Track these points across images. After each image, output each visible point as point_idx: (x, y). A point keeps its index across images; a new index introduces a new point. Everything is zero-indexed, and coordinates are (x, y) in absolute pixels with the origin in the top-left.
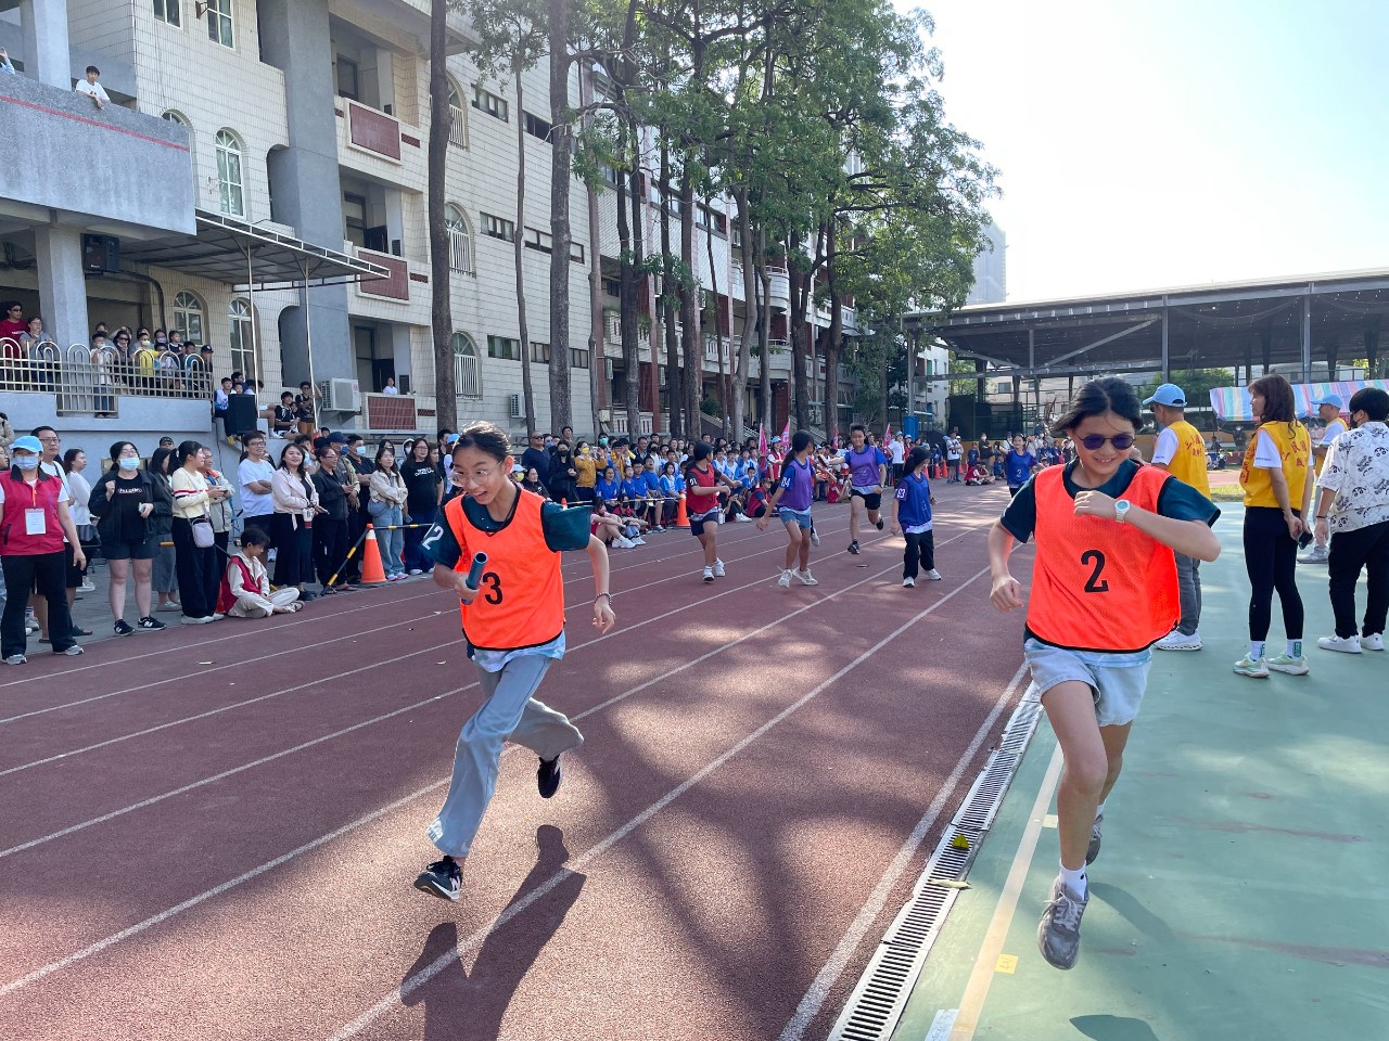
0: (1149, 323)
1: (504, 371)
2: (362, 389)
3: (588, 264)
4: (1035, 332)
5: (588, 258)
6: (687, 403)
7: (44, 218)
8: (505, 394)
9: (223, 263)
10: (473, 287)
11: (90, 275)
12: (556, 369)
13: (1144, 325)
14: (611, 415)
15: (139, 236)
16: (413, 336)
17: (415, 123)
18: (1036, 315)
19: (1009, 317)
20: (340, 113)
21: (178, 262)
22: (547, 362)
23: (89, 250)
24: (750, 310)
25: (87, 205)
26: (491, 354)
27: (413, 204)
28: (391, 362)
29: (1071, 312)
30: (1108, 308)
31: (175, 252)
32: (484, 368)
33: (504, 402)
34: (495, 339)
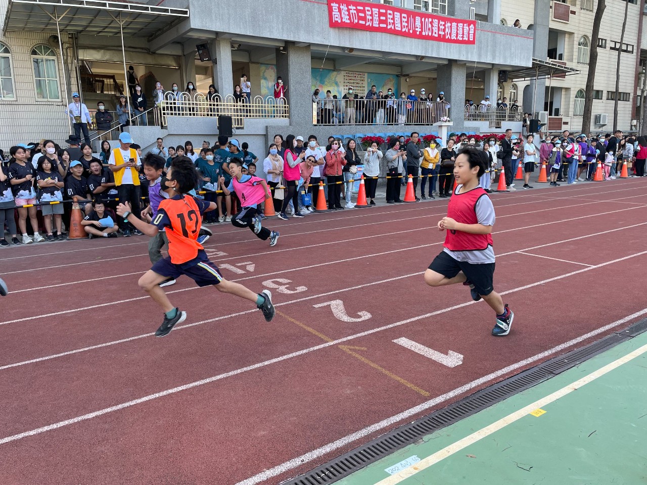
2: (548, 115)
3: (635, 54)
5: (635, 51)
8: (594, 114)
14: (637, 122)
16: (563, 92)
17: (575, 5)
20: (551, 7)
23: (501, 75)
27: (569, 38)
33: (594, 117)
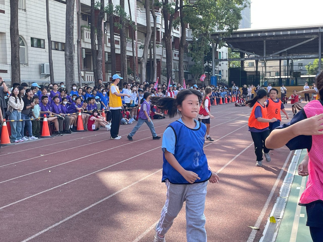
0: (313, 39)
1: (38, 53)
4: (266, 41)
6: (122, 69)
8: (38, 63)
10: (25, 16)
12: (68, 54)
13: (312, 39)
14: (85, 73)
18: (267, 34)
19: (255, 35)
22: (63, 50)
24: (149, 29)
26: (32, 46)
29: (281, 33)
30: (297, 32)
32: (29, 52)
33: (38, 67)
34: (34, 39)
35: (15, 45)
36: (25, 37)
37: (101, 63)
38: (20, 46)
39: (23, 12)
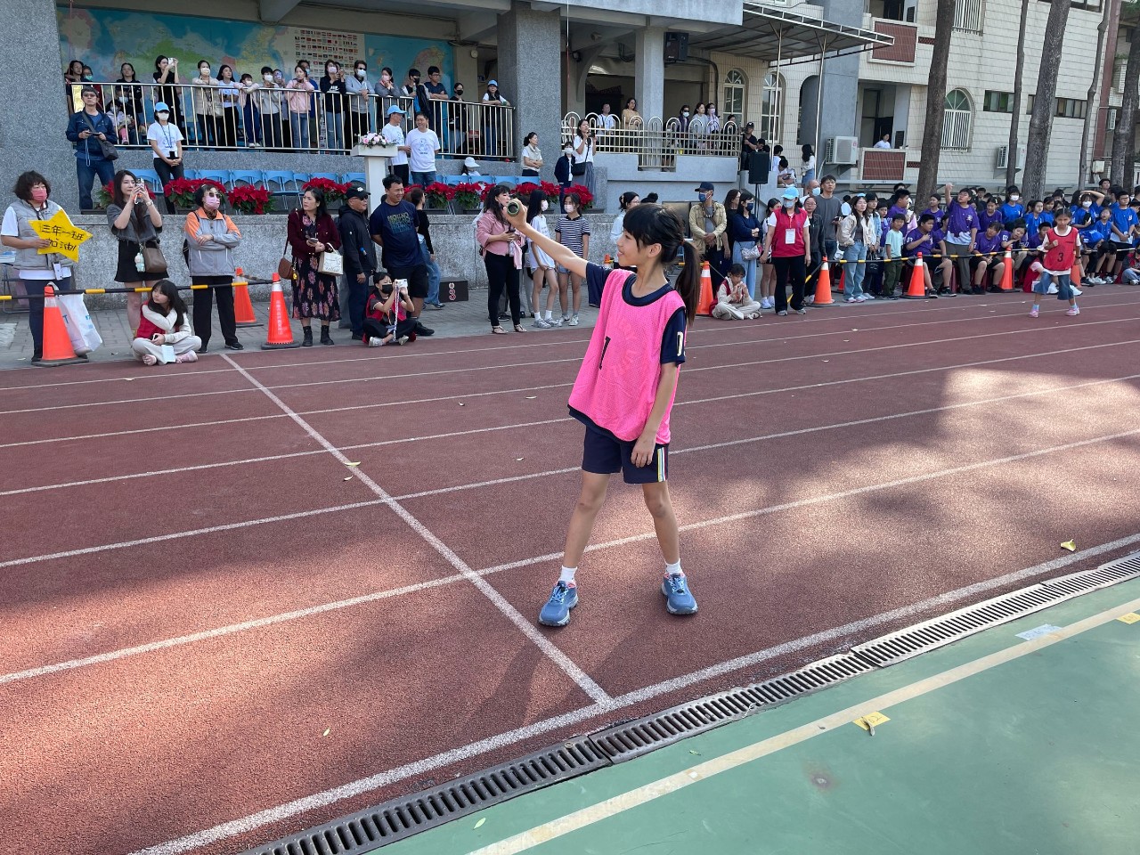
2: (861, 145)
7: (641, 23)
8: (993, 146)
9: (763, 44)
11: (667, 62)
14: (1107, 165)
15: (703, 30)
16: (914, 96)
21: (731, 47)
23: (669, 44)
25: (669, 11)
26: (986, 108)
28: (890, 120)
31: (730, 39)
32: (977, 122)
33: (991, 153)
34: (993, 94)
35: (935, 110)
36: (972, 92)
37: (1123, 142)
38: (946, 110)
39: (977, 36)
